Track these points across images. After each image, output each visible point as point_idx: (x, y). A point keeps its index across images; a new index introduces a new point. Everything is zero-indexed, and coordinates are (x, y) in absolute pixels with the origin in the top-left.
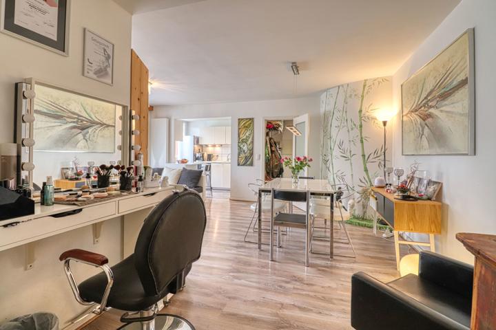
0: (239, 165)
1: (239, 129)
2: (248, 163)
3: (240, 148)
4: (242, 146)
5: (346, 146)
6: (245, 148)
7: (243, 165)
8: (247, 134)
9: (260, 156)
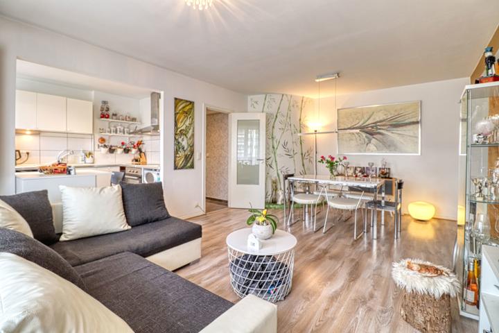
0: (176, 168)
1: (176, 114)
2: (189, 165)
3: (177, 143)
4: (180, 140)
5: (290, 146)
6: (184, 143)
7: (182, 168)
8: (187, 123)
9: (201, 154)
